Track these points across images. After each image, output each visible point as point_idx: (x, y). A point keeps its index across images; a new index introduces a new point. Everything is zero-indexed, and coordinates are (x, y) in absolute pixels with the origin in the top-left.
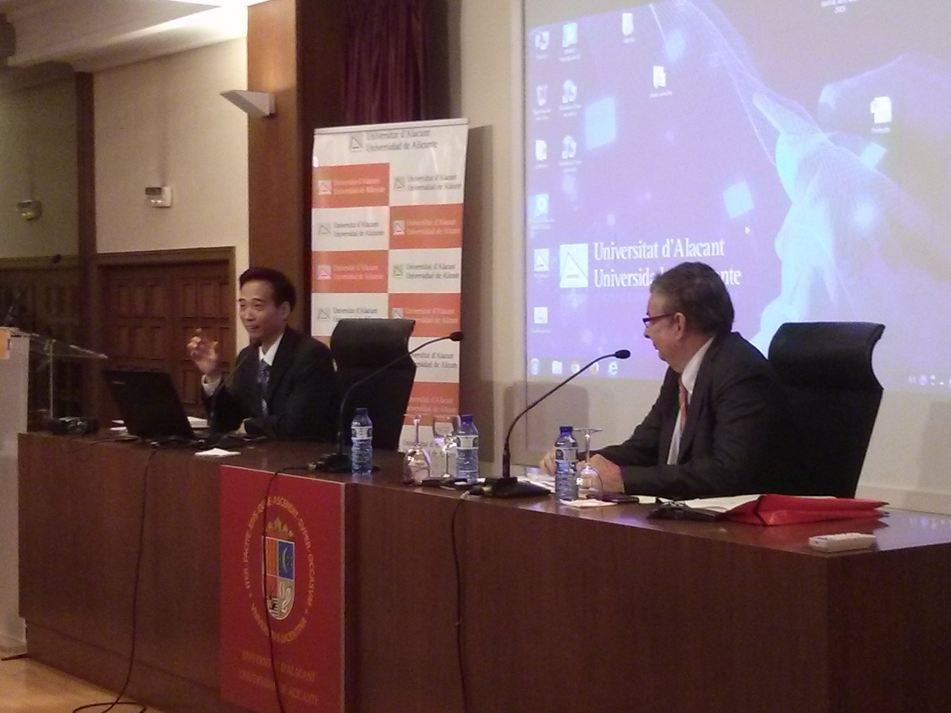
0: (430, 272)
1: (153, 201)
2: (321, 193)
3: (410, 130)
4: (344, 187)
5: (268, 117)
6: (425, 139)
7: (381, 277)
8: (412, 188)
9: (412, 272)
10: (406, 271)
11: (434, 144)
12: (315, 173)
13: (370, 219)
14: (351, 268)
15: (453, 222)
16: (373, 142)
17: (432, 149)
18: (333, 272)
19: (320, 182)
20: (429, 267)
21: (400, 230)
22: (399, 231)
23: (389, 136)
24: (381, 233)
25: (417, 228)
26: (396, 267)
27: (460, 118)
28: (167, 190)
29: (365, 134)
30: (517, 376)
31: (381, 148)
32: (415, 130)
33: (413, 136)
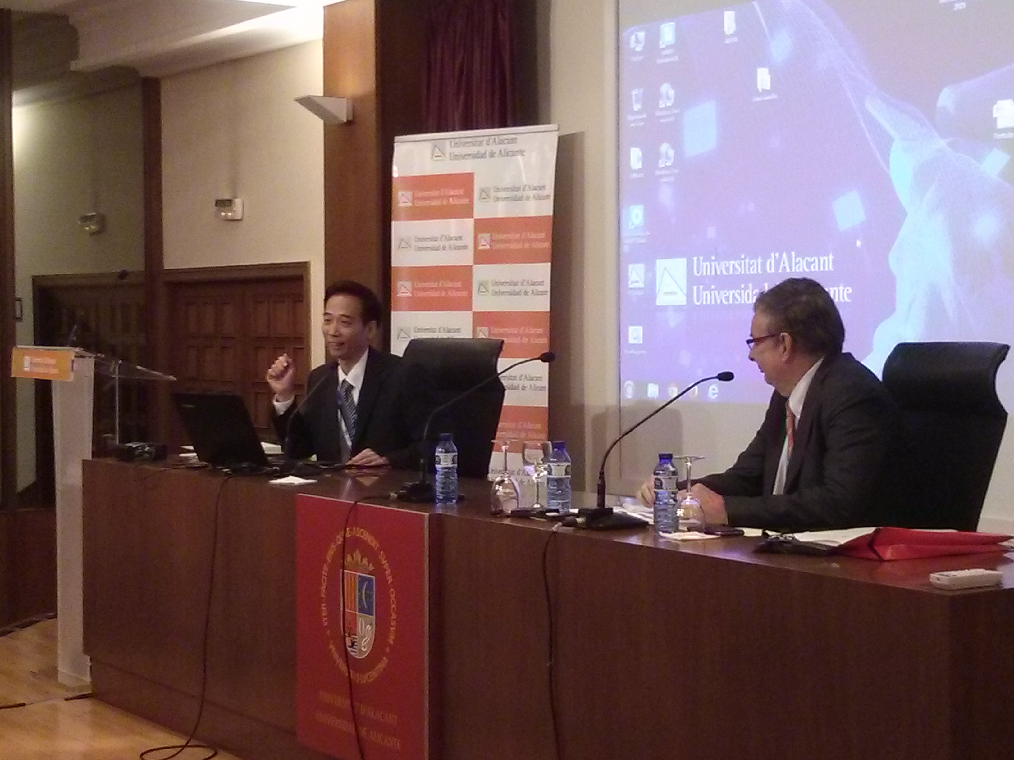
0: (517, 289)
1: (223, 214)
2: (401, 205)
3: (496, 137)
4: (425, 199)
5: (345, 123)
6: (511, 147)
7: (464, 294)
8: (498, 199)
9: (497, 289)
10: (491, 288)
11: (522, 152)
12: (395, 185)
13: (453, 233)
14: (434, 285)
15: (542, 235)
16: (457, 151)
17: (519, 157)
18: (414, 289)
19: (400, 193)
20: (516, 284)
21: (485, 243)
22: (484, 245)
23: (474, 144)
24: (465, 247)
25: (502, 241)
26: (481, 284)
27: (549, 124)
28: (238, 202)
29: (448, 142)
30: (611, 401)
31: (465, 156)
32: (502, 137)
33: (500, 144)
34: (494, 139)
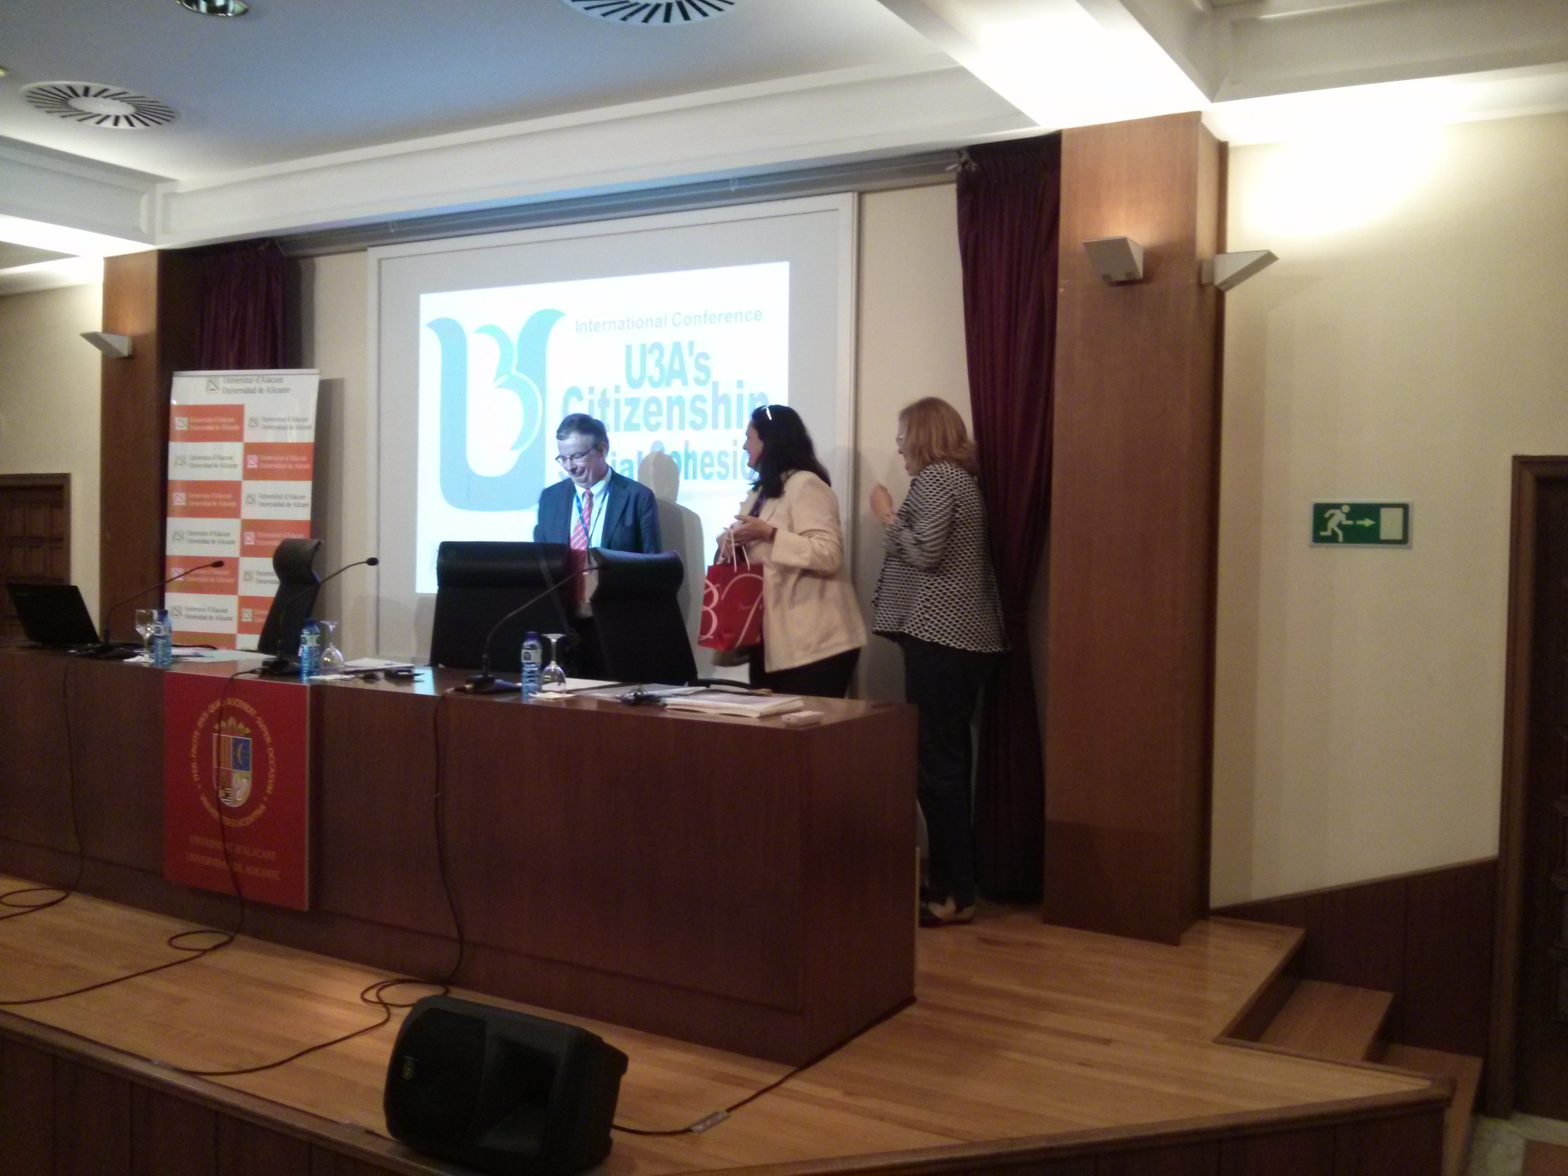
0: (281, 501)
2: (178, 428)
3: (265, 377)
4: (201, 424)
5: (126, 357)
6: (278, 386)
7: (234, 504)
8: (266, 428)
9: (264, 500)
10: (258, 500)
11: (288, 390)
12: (172, 410)
13: (225, 453)
15: (304, 458)
16: (229, 386)
17: (285, 395)
18: (189, 499)
19: (177, 419)
20: (280, 497)
21: (254, 463)
22: (253, 465)
23: (245, 381)
24: (235, 466)
25: (269, 462)
26: (249, 496)
27: (312, 368)
29: (221, 379)
31: (236, 391)
32: (270, 377)
33: (268, 382)
34: (263, 378)
